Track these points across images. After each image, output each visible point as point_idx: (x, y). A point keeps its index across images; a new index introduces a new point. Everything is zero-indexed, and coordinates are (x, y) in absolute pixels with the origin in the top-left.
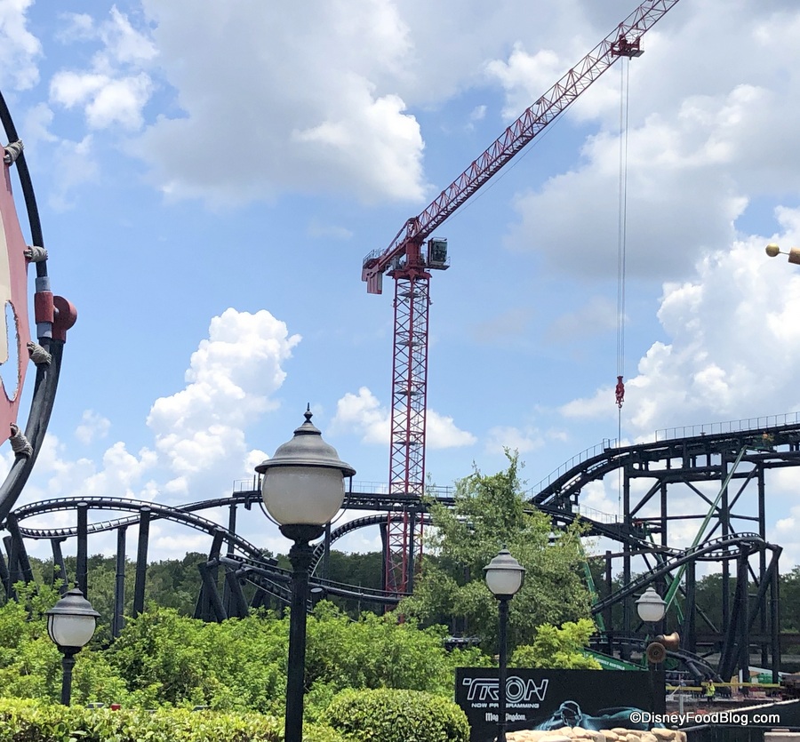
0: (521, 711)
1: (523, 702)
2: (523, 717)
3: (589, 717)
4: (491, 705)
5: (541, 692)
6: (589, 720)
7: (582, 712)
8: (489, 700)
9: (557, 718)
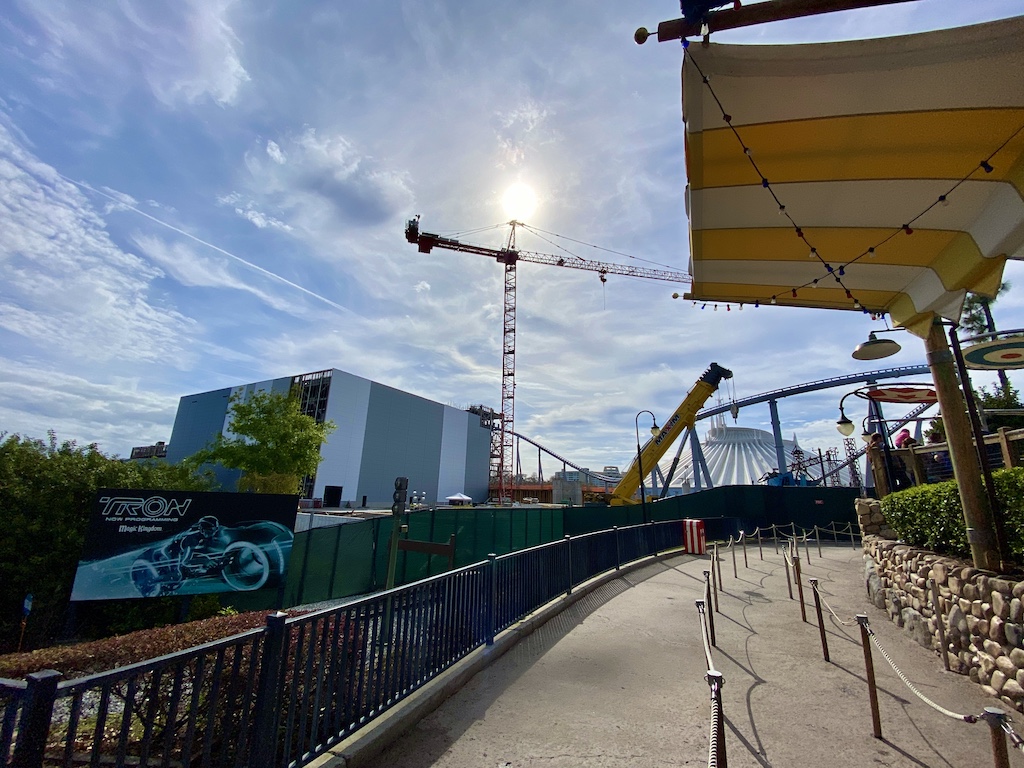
0: (157, 524)
1: (163, 517)
2: (159, 529)
3: (226, 528)
4: (126, 519)
5: (182, 510)
6: (226, 530)
7: (221, 524)
8: (126, 514)
9: (194, 529)
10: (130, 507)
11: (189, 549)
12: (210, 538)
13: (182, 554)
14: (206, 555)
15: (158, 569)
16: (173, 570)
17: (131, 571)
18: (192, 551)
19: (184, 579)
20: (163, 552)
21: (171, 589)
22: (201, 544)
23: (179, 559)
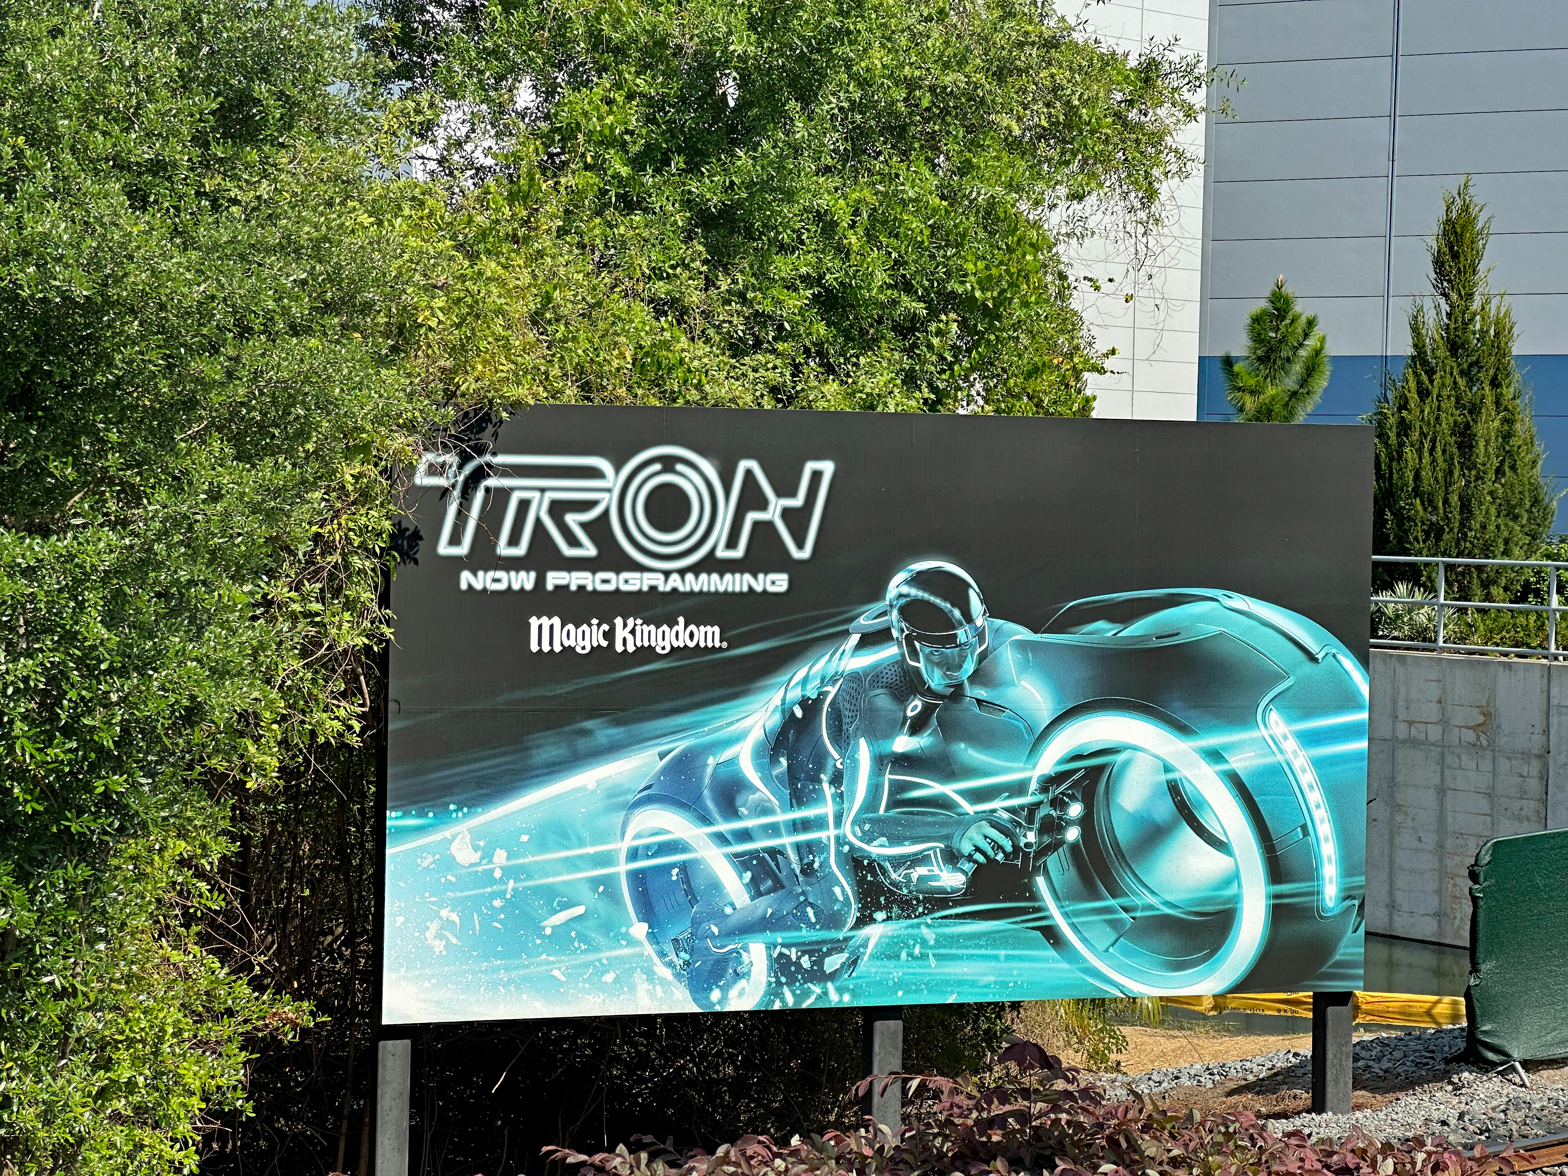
0: (698, 608)
1: (712, 565)
2: (709, 635)
3: (1023, 633)
4: (554, 579)
5: (796, 520)
6: (1022, 646)
7: (993, 611)
9: (872, 639)
10: (558, 509)
11: (864, 752)
12: (957, 693)
13: (837, 779)
14: (948, 789)
15: (743, 862)
16: (808, 870)
17: (622, 868)
18: (881, 761)
19: (864, 920)
20: (750, 771)
21: (818, 975)
22: (917, 726)
23: (827, 809)
